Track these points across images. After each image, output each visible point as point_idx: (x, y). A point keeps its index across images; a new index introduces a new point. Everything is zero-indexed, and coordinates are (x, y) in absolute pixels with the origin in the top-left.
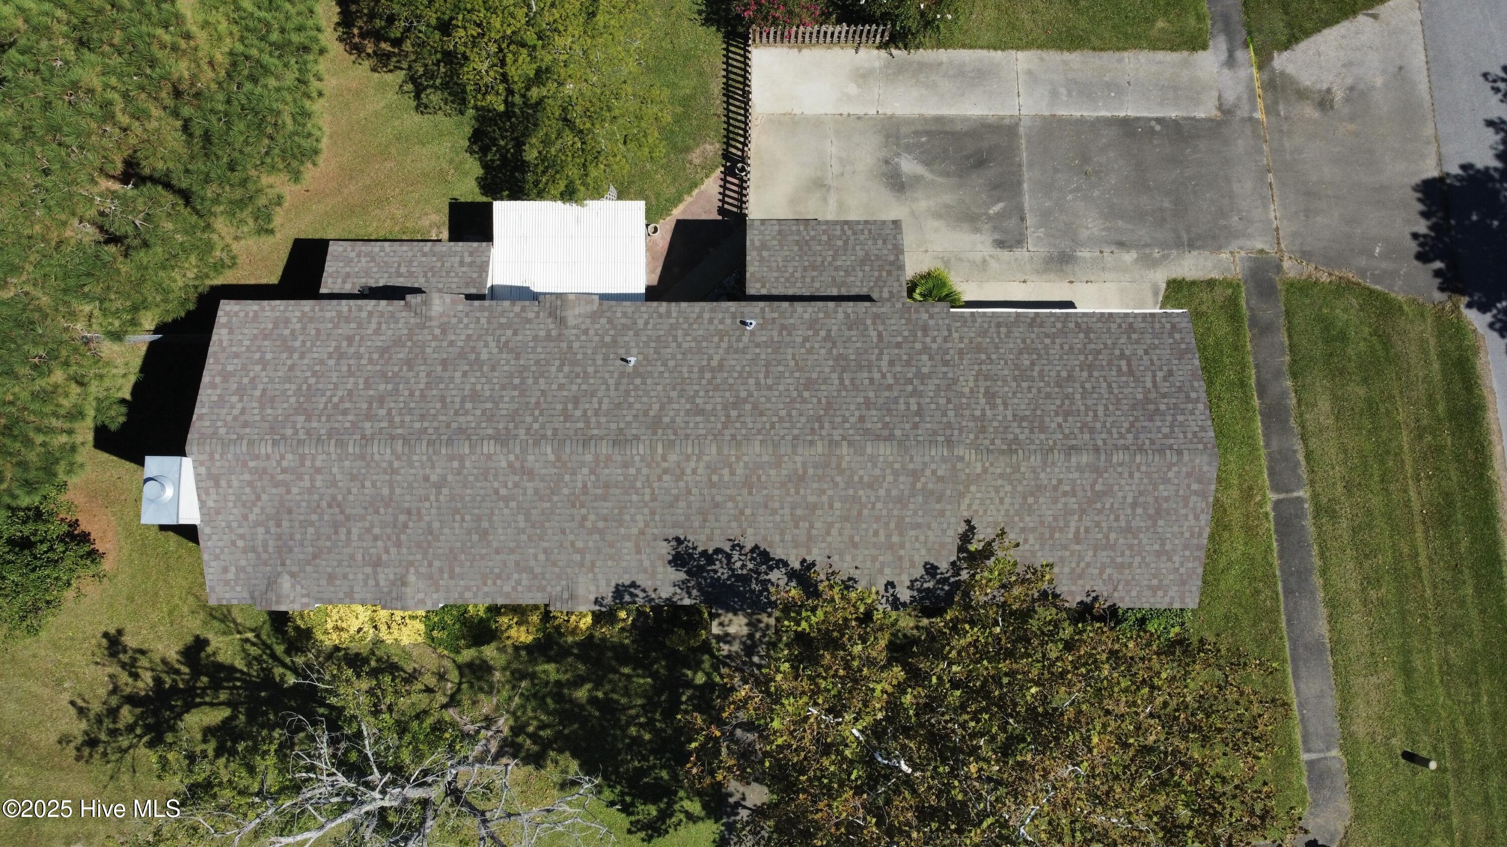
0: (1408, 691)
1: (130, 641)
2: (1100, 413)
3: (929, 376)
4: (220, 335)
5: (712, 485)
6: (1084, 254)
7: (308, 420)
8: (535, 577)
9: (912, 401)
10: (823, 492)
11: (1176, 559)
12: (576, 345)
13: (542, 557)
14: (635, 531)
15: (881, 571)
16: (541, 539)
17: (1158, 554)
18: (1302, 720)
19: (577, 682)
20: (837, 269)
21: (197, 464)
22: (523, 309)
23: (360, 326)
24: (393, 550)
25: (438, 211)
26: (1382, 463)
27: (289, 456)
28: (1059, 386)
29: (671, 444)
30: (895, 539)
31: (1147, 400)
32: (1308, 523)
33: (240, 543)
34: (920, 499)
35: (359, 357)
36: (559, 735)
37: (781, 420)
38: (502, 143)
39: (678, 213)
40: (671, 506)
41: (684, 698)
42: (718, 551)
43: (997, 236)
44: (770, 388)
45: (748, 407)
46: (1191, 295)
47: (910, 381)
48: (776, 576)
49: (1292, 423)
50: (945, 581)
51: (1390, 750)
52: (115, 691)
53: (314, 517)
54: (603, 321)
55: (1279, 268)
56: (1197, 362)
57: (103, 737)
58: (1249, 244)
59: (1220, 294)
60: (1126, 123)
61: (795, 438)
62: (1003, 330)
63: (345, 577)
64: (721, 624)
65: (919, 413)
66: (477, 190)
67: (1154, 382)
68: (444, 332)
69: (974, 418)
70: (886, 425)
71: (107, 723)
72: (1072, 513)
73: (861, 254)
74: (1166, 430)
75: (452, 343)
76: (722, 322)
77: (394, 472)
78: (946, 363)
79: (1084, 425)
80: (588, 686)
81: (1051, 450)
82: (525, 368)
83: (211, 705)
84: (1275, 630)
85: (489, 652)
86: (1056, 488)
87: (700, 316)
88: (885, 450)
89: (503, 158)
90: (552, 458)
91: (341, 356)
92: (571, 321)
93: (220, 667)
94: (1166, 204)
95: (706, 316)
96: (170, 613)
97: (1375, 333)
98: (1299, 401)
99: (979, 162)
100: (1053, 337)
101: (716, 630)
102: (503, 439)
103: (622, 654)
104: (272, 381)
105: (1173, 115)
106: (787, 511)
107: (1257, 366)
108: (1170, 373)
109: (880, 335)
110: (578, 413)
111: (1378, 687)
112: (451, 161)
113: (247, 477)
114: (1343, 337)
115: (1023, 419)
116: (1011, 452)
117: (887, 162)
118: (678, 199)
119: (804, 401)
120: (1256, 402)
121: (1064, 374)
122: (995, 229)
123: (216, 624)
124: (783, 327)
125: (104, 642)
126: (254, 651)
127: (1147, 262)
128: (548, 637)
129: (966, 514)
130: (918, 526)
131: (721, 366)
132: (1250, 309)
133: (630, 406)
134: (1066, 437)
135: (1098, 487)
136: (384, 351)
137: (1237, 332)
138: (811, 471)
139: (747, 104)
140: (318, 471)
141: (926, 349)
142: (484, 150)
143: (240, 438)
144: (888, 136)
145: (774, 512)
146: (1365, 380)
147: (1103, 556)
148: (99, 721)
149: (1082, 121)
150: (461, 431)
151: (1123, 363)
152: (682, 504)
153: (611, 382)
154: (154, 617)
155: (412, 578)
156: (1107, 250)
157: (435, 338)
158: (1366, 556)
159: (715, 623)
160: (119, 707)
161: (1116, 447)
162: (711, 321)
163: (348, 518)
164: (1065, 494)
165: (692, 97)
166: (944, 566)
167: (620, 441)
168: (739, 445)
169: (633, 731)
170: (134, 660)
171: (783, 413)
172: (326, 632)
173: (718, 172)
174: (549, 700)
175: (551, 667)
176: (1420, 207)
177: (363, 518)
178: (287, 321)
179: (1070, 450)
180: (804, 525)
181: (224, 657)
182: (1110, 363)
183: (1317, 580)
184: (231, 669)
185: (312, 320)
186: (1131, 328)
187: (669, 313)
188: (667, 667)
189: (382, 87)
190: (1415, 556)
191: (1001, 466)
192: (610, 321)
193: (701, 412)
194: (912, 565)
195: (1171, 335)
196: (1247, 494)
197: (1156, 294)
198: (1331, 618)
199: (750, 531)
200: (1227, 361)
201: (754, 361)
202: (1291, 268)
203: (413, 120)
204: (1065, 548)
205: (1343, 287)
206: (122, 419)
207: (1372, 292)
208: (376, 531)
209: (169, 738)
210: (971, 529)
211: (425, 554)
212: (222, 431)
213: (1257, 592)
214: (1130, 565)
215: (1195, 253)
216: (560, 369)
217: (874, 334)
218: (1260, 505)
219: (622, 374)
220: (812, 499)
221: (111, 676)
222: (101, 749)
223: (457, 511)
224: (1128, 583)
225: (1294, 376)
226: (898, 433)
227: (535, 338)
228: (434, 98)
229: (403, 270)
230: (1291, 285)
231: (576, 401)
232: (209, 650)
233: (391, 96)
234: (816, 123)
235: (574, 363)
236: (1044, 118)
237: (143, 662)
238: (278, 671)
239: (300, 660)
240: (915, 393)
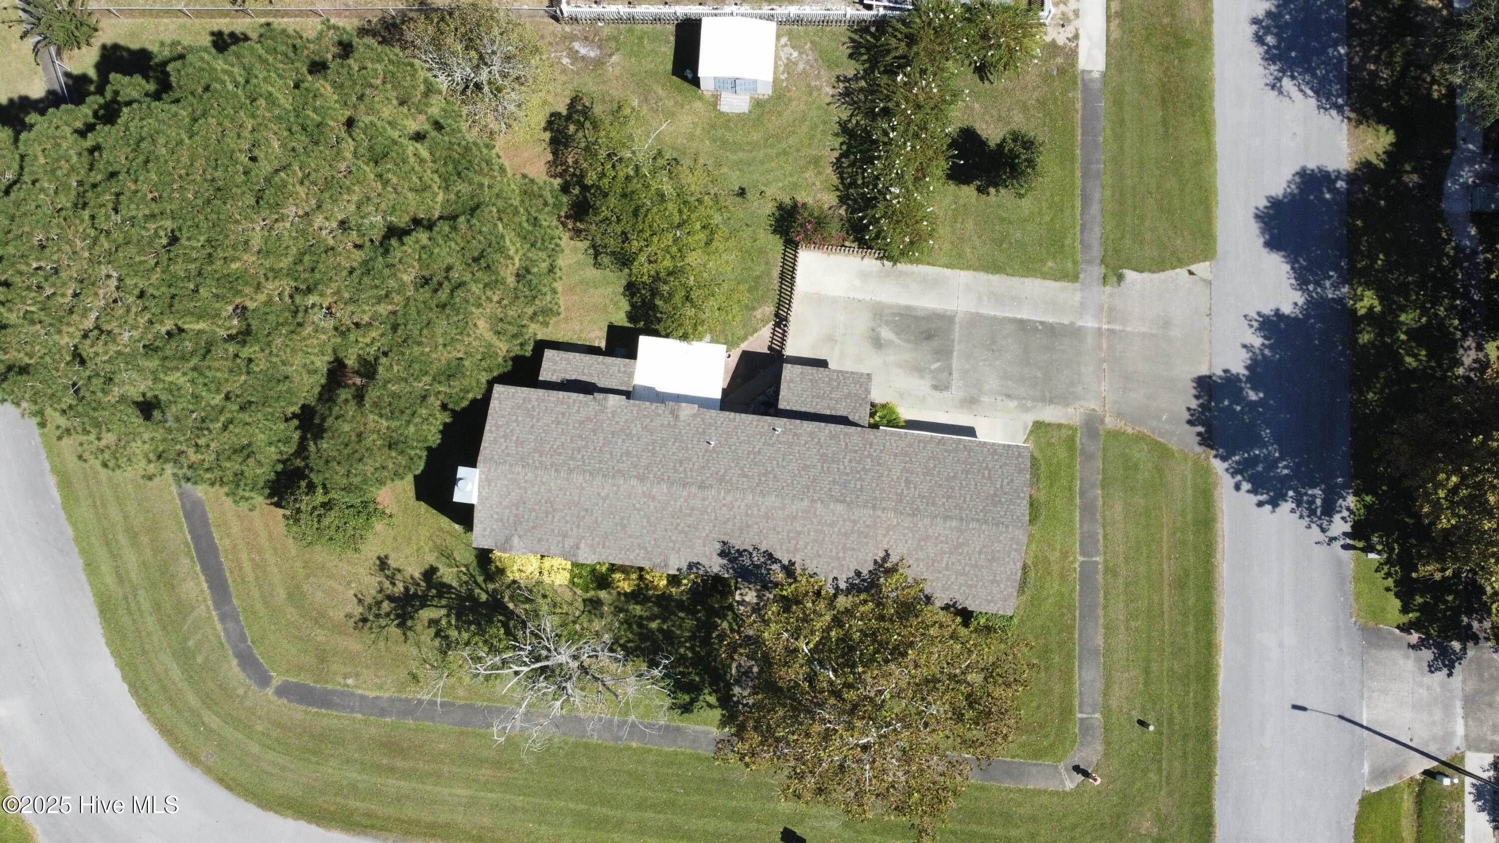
0: (1146, 684)
1: (392, 563)
2: (968, 499)
3: (869, 470)
4: (494, 404)
5: (747, 515)
6: (985, 399)
7: (541, 456)
8: (648, 553)
9: (858, 483)
10: (805, 526)
11: (1002, 586)
12: (683, 431)
13: (653, 542)
14: (704, 534)
15: (831, 571)
16: (654, 532)
17: (992, 582)
18: (1081, 694)
19: (652, 618)
20: (831, 399)
21: (481, 473)
22: (657, 408)
23: (569, 407)
24: (575, 530)
25: (601, 329)
26: (1149, 546)
27: (530, 474)
28: (947, 480)
29: (729, 491)
30: (841, 555)
31: (995, 495)
32: (1100, 577)
33: (495, 516)
34: (856, 535)
35: (568, 425)
36: (637, 648)
37: (788, 485)
38: (643, 292)
39: (745, 346)
40: (725, 523)
41: (714, 635)
42: (745, 550)
43: (934, 383)
44: (784, 467)
45: (771, 476)
46: (1046, 432)
47: (858, 472)
48: (774, 567)
49: (1098, 516)
50: (864, 580)
51: (1130, 718)
52: (380, 591)
53: (537, 507)
54: (699, 419)
55: (1102, 421)
56: (1028, 476)
57: (371, 618)
58: (1086, 404)
59: (1064, 433)
60: (1022, 324)
61: (794, 495)
62: (922, 445)
63: (547, 540)
64: (741, 594)
65: (861, 490)
66: (625, 319)
67: (1002, 486)
68: (613, 416)
69: (896, 494)
70: (842, 494)
71: (374, 609)
72: (945, 553)
73: (846, 391)
74: (1002, 513)
75: (617, 423)
76: (763, 427)
77: (583, 488)
78: (879, 465)
79: (957, 505)
80: (658, 621)
81: (936, 516)
82: (655, 441)
83: (436, 606)
84: (1071, 639)
85: (603, 594)
86: (937, 538)
87: (751, 423)
88: (840, 508)
89: (643, 301)
90: (665, 491)
91: (558, 423)
92: (682, 418)
93: (444, 585)
94: (1039, 375)
95: (755, 423)
96: (418, 550)
97: (1156, 468)
98: (1104, 503)
99: (929, 336)
100: (949, 452)
101: (738, 598)
102: (642, 478)
103: (681, 605)
104: (521, 432)
105: (1051, 320)
106: (785, 533)
107: (1081, 479)
108: (1012, 481)
109: (847, 444)
110: (681, 469)
111: (1128, 679)
112: (612, 300)
113: (506, 482)
114: (1136, 467)
115: (924, 497)
116: (914, 515)
117: (873, 330)
118: (745, 338)
119: (801, 476)
120: (1078, 501)
121: (952, 474)
122: (934, 378)
123: (444, 559)
124: (795, 434)
125: (378, 562)
126: (465, 578)
127: (1024, 409)
128: (640, 589)
129: (886, 547)
130: (854, 549)
131: (759, 452)
132: (1082, 444)
133: (709, 469)
134: (946, 510)
135: (961, 540)
136: (582, 423)
137: (1072, 457)
138: (800, 514)
139: (793, 285)
140: (543, 483)
141: (870, 455)
142: (632, 295)
143: (505, 462)
144: (876, 314)
145: (778, 533)
146: (1145, 495)
147: (961, 580)
148: (370, 609)
149: (994, 318)
150: (619, 471)
151: (986, 472)
152: (730, 523)
153: (700, 454)
154: (408, 552)
155: (582, 546)
156: (999, 399)
157: (608, 419)
158: (1132, 601)
159: (738, 592)
160: (381, 602)
161: (973, 519)
162: (757, 426)
163: (554, 510)
164: (942, 542)
165: (758, 277)
166: (865, 572)
167: (702, 487)
168: (764, 496)
169: (682, 650)
170: (394, 574)
171: (789, 482)
172: (512, 572)
173: (771, 325)
174: (635, 627)
175: (638, 607)
176: (1194, 392)
177: (562, 511)
178: (530, 400)
179: (947, 518)
180: (793, 542)
181: (447, 580)
182: (979, 471)
183: (1100, 612)
184: (450, 587)
185: (543, 400)
186: (995, 452)
187: (735, 419)
188: (706, 616)
189: (575, 250)
190: (1161, 604)
191: (907, 522)
192: (703, 420)
193: (746, 476)
194: (849, 570)
195: (1017, 459)
196: (1065, 555)
197: (1025, 428)
198: (1106, 637)
199: (765, 542)
200: (1063, 474)
201: (777, 451)
202: (1110, 422)
203: (592, 273)
204: (940, 572)
205: (1140, 438)
206: (439, 441)
207: (1157, 442)
208: (568, 518)
209: (409, 623)
210: (888, 555)
211: (591, 533)
212: (496, 457)
213: (1063, 615)
214: (976, 586)
215: (1052, 406)
216: (674, 444)
217: (843, 444)
218: (1072, 562)
219: (706, 451)
220: (799, 529)
221: (380, 583)
222: (369, 624)
223: (612, 513)
224: (974, 596)
225: (1103, 488)
226: (848, 499)
227: (662, 425)
228: (605, 260)
229: (586, 371)
230: (1108, 433)
231: (681, 462)
232: (439, 574)
233: (581, 257)
234: (834, 301)
235: (681, 442)
236: (972, 314)
237: (399, 576)
238: (477, 591)
239: (491, 587)
240: (860, 479)
